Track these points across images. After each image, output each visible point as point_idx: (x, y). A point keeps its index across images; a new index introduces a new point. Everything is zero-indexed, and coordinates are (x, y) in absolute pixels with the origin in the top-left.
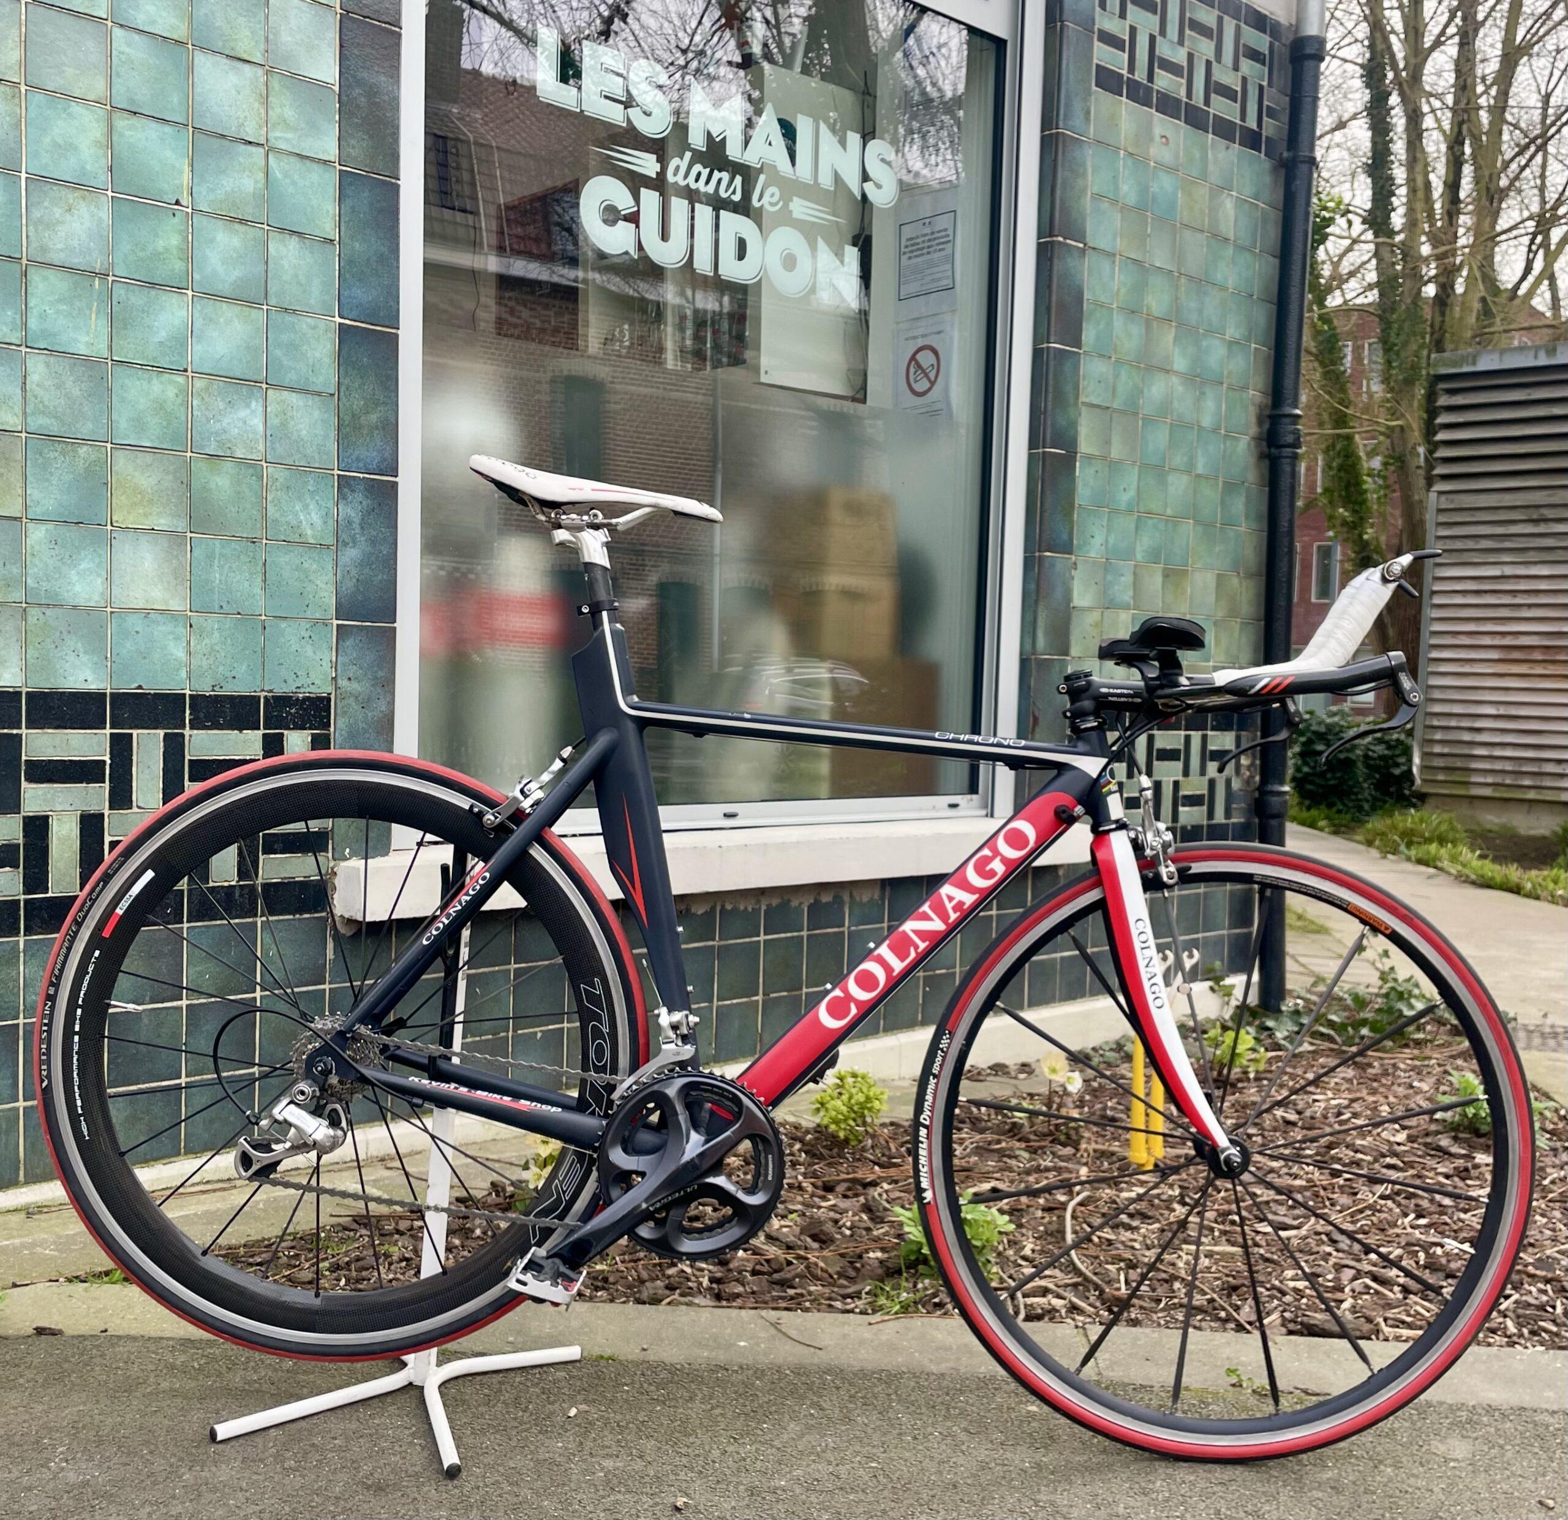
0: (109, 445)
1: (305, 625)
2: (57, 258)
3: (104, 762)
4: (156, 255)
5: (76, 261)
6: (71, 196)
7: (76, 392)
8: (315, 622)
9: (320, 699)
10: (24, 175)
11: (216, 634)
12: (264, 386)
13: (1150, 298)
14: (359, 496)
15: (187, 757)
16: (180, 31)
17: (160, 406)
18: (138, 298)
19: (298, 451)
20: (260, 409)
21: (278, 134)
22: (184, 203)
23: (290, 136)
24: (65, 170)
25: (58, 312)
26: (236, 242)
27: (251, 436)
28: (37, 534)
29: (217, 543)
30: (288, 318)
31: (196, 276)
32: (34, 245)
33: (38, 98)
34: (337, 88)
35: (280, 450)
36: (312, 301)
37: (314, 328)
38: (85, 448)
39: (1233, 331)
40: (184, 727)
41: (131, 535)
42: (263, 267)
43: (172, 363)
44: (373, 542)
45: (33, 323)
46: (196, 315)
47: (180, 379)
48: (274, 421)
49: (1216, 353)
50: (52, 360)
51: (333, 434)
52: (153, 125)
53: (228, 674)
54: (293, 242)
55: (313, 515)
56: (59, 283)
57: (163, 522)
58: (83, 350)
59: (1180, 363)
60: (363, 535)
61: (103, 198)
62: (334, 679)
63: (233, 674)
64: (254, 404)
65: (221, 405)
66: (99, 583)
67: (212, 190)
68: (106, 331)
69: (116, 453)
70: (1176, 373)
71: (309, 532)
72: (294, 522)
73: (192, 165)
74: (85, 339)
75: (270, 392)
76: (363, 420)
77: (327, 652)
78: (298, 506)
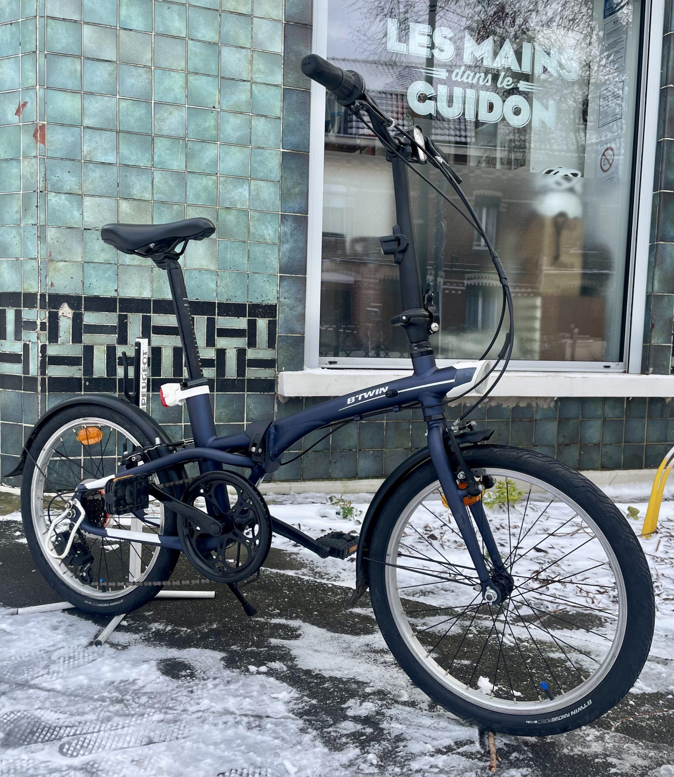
0: (186, 205)
1: (266, 276)
2: (165, 133)
4: (205, 130)
5: (173, 133)
6: (171, 108)
8: (270, 275)
9: (272, 306)
10: (153, 102)
11: (228, 279)
12: (250, 179)
14: (290, 223)
15: (216, 327)
16: (216, 39)
17: (206, 189)
18: (197, 146)
19: (264, 205)
20: (248, 188)
21: (257, 76)
22: (217, 107)
23: (261, 76)
24: (169, 98)
25: (166, 154)
26: (238, 121)
27: (244, 199)
29: (229, 242)
30: (260, 151)
31: (222, 136)
32: (156, 128)
33: (159, 71)
34: (282, 54)
35: (256, 204)
36: (271, 143)
37: (271, 154)
38: (176, 206)
40: (215, 315)
42: (249, 131)
43: (211, 171)
44: (296, 241)
45: (156, 159)
46: (221, 152)
47: (215, 178)
48: (253, 193)
50: (163, 172)
51: (278, 198)
52: (204, 77)
53: (233, 295)
54: (263, 119)
55: (270, 231)
56: (166, 142)
58: (175, 168)
60: (291, 238)
61: (184, 108)
62: (278, 298)
63: (236, 295)
64: (245, 186)
65: (231, 187)
67: (228, 101)
68: (184, 160)
69: (189, 208)
71: (268, 238)
72: (262, 234)
73: (220, 92)
74: (176, 164)
75: (252, 181)
76: (292, 191)
77: (275, 287)
78: (263, 227)
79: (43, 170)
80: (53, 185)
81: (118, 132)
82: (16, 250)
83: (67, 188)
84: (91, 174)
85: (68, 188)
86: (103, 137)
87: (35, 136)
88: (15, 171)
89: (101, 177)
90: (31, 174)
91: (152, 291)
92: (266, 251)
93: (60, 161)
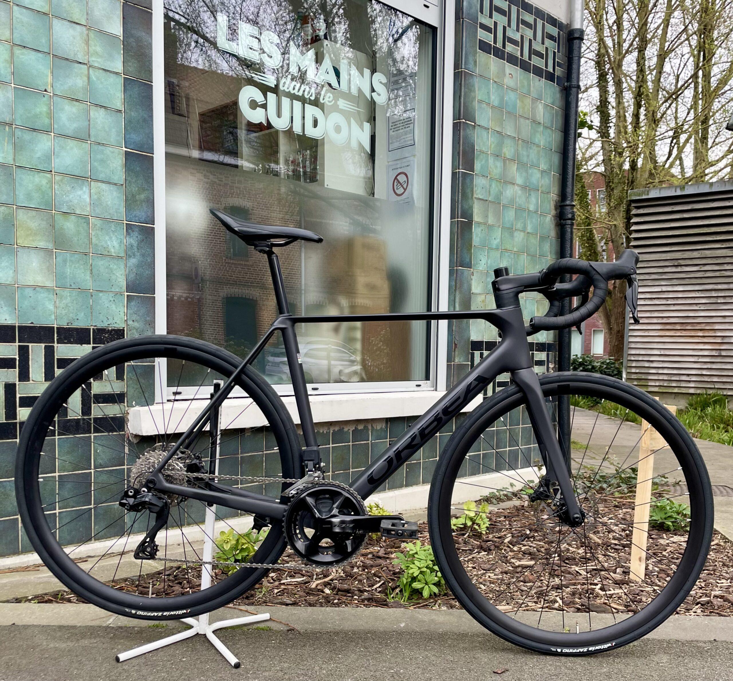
0: (15, 207)
1: (111, 295)
3: (15, 359)
4: (36, 116)
8: (116, 294)
9: (119, 330)
11: (69, 298)
12: (89, 180)
13: (505, 149)
14: (136, 234)
15: (56, 357)
16: (46, 9)
17: (39, 188)
18: (27, 136)
19: (106, 212)
20: (88, 191)
21: (94, 59)
22: (49, 91)
23: (99, 60)
26: (74, 110)
27: (83, 204)
29: (68, 255)
30: (100, 147)
31: (56, 126)
34: (122, 38)
35: (98, 211)
36: (112, 140)
37: (113, 152)
38: (3, 208)
39: (543, 166)
40: (54, 343)
41: (27, 250)
42: (87, 123)
43: (44, 168)
44: (143, 255)
46: (56, 145)
47: (48, 176)
48: (95, 197)
49: (536, 176)
51: (123, 204)
52: (34, 53)
53: (75, 318)
54: (102, 111)
55: (114, 242)
57: (42, 244)
58: (1, 160)
59: (519, 181)
60: (138, 252)
61: (9, 87)
62: (126, 321)
63: (77, 317)
64: (84, 188)
65: (69, 188)
66: (11, 273)
67: (62, 85)
68: (12, 151)
69: (18, 210)
70: (518, 185)
71: (113, 250)
72: (105, 246)
73: (52, 72)
74: (2, 155)
75: (92, 183)
76: (137, 197)
77: (122, 308)
78: (107, 238)
92: (111, 266)
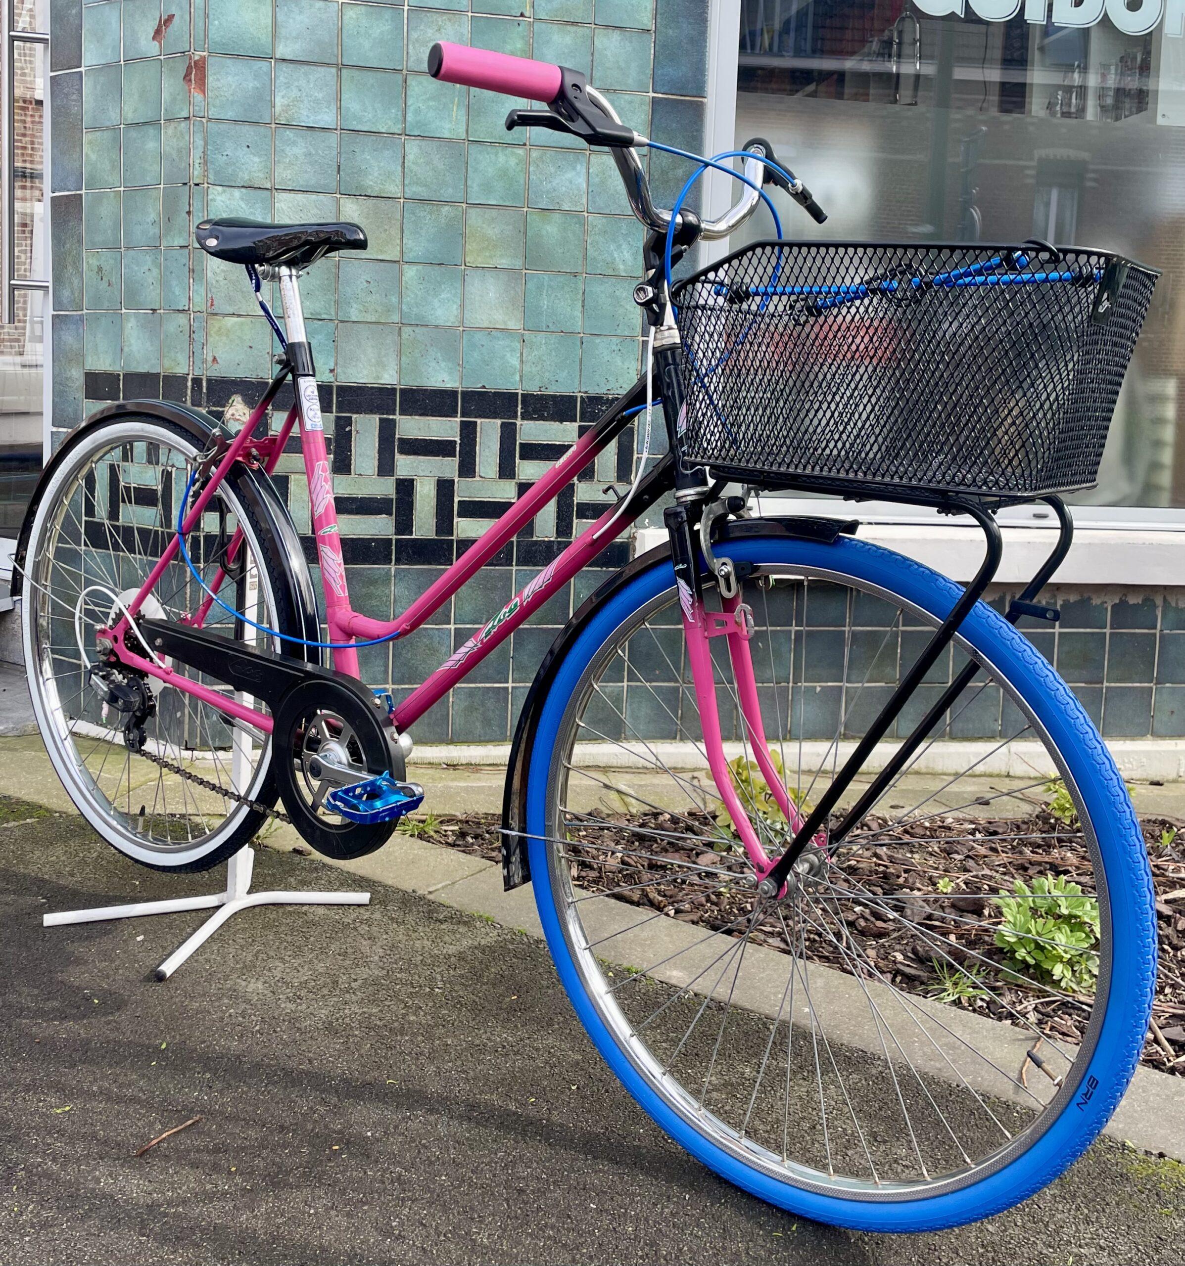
0: (464, 205)
1: (615, 341)
3: (455, 442)
6: (440, 19)
7: (441, 166)
8: (625, 339)
10: (406, 8)
11: (544, 348)
12: (589, 152)
15: (519, 441)
17: (503, 174)
19: (615, 203)
20: (584, 171)
22: (527, 14)
25: (428, 107)
26: (568, 40)
27: (576, 192)
28: (410, 273)
29: (546, 277)
32: (412, 59)
35: (600, 203)
36: (630, 81)
37: (631, 102)
38: (446, 208)
40: (516, 417)
41: (480, 271)
42: (590, 58)
43: (514, 139)
45: (410, 117)
47: (520, 151)
48: (595, 180)
50: (424, 143)
53: (553, 379)
54: (616, 35)
55: (625, 253)
56: (431, 85)
57: (504, 262)
58: (447, 135)
61: (464, 18)
63: (557, 378)
64: (579, 167)
65: (552, 170)
66: (455, 309)
67: (550, 1)
68: (464, 119)
69: (470, 211)
71: (622, 267)
72: (609, 260)
74: (448, 126)
75: (593, 157)
76: (670, 175)
77: (635, 363)
78: (613, 247)
79: (202, 143)
80: (217, 173)
81: (341, 67)
82: (152, 295)
83: (244, 177)
84: (288, 149)
85: (247, 177)
86: (312, 78)
87: (187, 77)
88: (151, 145)
89: (308, 155)
90: (179, 151)
91: (400, 371)
92: (618, 293)
93: (232, 126)
